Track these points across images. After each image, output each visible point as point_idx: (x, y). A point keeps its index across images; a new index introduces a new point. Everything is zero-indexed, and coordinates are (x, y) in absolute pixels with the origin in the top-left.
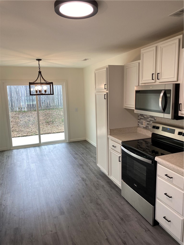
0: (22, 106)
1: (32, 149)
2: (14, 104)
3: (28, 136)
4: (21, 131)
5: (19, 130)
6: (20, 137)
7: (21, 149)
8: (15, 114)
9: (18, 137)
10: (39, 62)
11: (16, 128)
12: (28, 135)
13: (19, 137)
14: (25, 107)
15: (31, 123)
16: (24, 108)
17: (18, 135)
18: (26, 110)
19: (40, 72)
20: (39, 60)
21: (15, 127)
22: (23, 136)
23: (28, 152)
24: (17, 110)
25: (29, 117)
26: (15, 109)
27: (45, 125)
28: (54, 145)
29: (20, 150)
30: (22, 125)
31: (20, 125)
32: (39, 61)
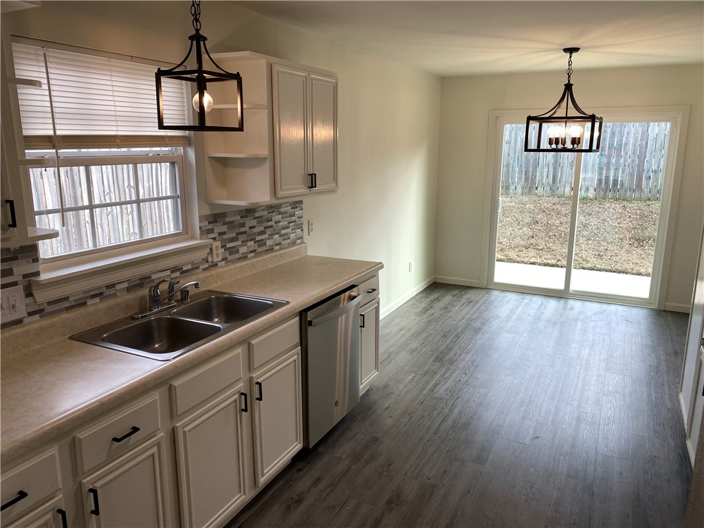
0: (583, 183)
1: (537, 300)
2: (562, 175)
3: (557, 266)
4: (550, 250)
5: (545, 247)
6: (537, 266)
7: (511, 293)
8: (554, 204)
9: (531, 264)
10: (570, 57)
11: (540, 241)
12: (558, 263)
13: (534, 264)
14: (591, 186)
15: (586, 233)
16: (588, 189)
17: (533, 260)
18: (591, 194)
19: (568, 87)
20: (571, 51)
21: (538, 238)
22: (546, 265)
23: (523, 304)
24: (566, 193)
25: (590, 215)
26: (561, 189)
27: (627, 247)
28: (605, 306)
29: (508, 294)
30: (561, 234)
31: (555, 235)
32: (571, 53)
